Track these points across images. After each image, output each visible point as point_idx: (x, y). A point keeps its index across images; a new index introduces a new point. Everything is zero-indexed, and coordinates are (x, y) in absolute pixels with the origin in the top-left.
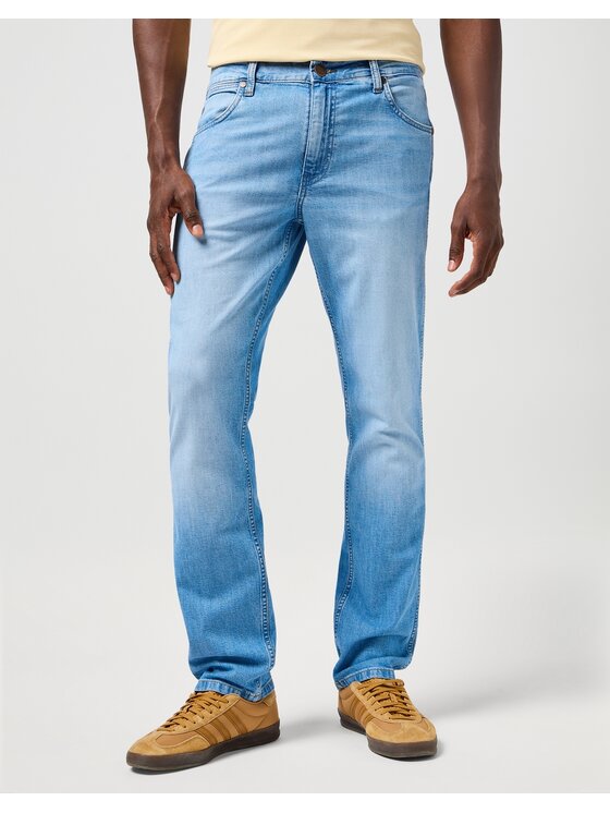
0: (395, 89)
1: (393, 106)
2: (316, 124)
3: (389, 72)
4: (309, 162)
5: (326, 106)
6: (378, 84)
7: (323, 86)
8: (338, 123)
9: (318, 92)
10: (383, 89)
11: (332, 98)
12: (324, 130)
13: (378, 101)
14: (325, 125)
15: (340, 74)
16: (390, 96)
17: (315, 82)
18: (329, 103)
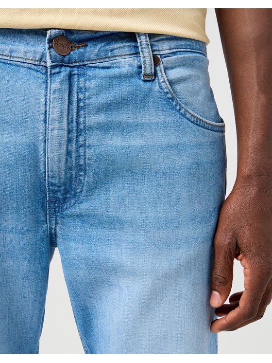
0: (174, 74)
1: (172, 99)
2: (56, 132)
3: (164, 48)
4: (53, 184)
5: (70, 103)
6: (148, 68)
7: (65, 71)
8: (90, 128)
9: (58, 83)
10: (155, 74)
11: (80, 90)
12: (69, 140)
13: (149, 93)
14: (69, 132)
15: (93, 50)
16: (166, 86)
17: (53, 67)
18: (75, 99)
